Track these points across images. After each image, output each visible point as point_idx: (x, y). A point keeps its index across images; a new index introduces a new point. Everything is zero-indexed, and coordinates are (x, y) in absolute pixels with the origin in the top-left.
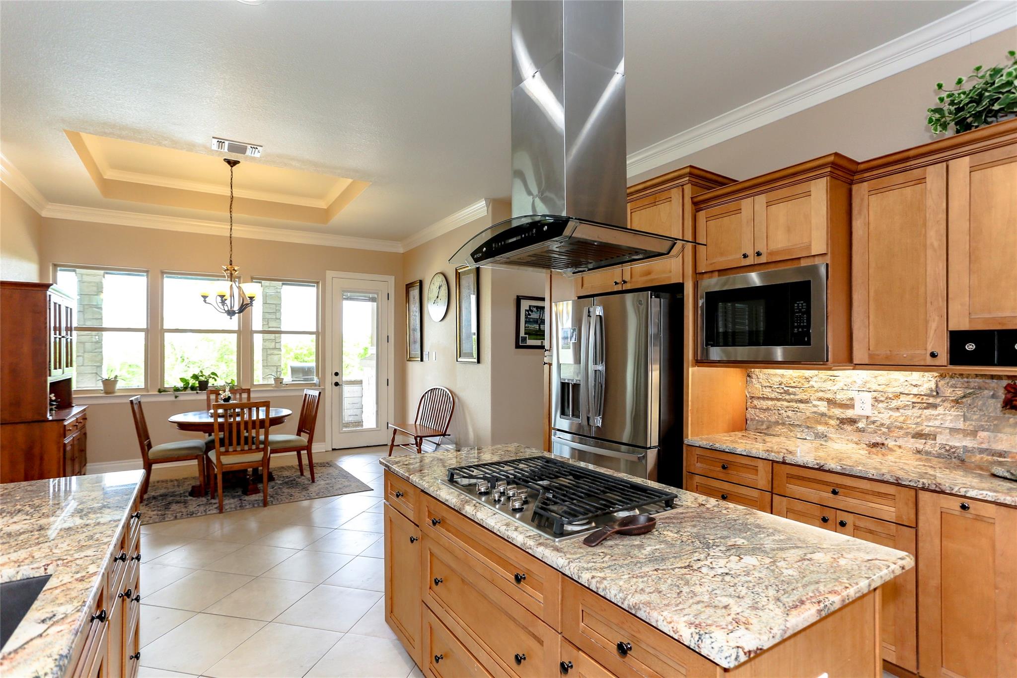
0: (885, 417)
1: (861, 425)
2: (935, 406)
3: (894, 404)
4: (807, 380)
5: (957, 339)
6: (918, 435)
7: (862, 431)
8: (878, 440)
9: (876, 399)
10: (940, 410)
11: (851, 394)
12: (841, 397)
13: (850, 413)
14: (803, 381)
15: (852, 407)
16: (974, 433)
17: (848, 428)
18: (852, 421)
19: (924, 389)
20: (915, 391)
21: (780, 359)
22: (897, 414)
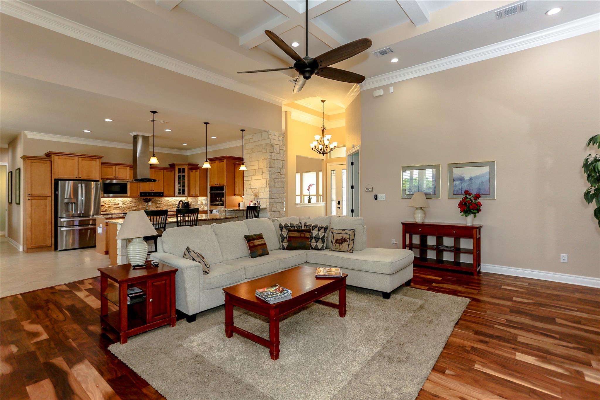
0: (124, 206)
1: (120, 208)
2: (131, 203)
3: (126, 204)
4: (110, 200)
5: (141, 193)
6: (129, 208)
7: (121, 209)
8: (123, 210)
9: (123, 203)
10: (132, 204)
11: (119, 202)
12: (117, 203)
13: (118, 206)
14: (109, 201)
15: (119, 205)
16: (136, 207)
17: (118, 209)
18: (119, 207)
19: (130, 201)
20: (129, 201)
21: (111, 196)
22: (126, 205)
